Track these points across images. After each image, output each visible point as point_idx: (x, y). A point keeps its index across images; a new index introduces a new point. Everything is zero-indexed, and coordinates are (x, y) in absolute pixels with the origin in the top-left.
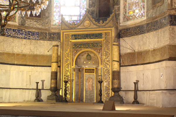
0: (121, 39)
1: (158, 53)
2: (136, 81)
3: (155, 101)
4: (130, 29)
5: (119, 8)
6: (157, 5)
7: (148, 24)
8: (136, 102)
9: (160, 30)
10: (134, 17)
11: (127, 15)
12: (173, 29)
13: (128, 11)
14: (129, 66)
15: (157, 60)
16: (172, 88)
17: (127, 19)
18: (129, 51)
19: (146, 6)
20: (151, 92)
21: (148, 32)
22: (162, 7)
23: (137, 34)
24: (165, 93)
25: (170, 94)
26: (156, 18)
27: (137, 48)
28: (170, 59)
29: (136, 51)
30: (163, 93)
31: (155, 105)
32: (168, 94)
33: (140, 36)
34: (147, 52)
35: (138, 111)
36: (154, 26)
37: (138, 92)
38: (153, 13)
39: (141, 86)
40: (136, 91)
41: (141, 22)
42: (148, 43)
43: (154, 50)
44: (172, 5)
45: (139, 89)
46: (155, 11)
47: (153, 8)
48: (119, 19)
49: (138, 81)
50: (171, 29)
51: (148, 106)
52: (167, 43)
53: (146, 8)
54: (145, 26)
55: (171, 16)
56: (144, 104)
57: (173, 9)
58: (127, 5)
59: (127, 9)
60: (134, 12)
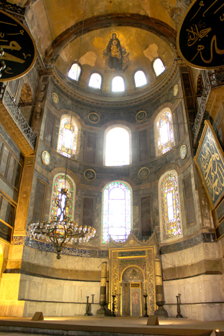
0: (162, 255)
1: (196, 268)
2: (179, 294)
3: (197, 314)
4: (169, 246)
5: (159, 228)
6: (191, 224)
7: (184, 242)
8: (180, 316)
9: (195, 247)
10: (172, 236)
11: (166, 234)
12: (206, 245)
13: (166, 231)
14: (171, 280)
15: (196, 274)
16: (211, 301)
17: (166, 237)
18: (170, 266)
19: (181, 226)
20: (193, 305)
21: (185, 248)
22: (195, 227)
23: (175, 250)
24: (206, 307)
25: (210, 307)
26: (191, 236)
27: (177, 263)
28: (207, 273)
29: (176, 266)
30: (203, 306)
31: (198, 319)
32: (208, 308)
33: (179, 252)
34: (186, 267)
35: (180, 325)
36: (190, 243)
37: (181, 306)
38: (188, 232)
39: (183, 300)
40: (179, 304)
41: (179, 240)
42: (186, 258)
43: (192, 265)
44: (203, 225)
45: (182, 303)
46: (189, 230)
47: (188, 228)
48: (160, 238)
49: (180, 295)
50: (204, 246)
51: (191, 320)
52: (203, 258)
53: (182, 228)
54: (182, 243)
55: (203, 234)
56: (187, 318)
57: (204, 228)
58: (166, 225)
59: (166, 229)
60: (172, 231)
